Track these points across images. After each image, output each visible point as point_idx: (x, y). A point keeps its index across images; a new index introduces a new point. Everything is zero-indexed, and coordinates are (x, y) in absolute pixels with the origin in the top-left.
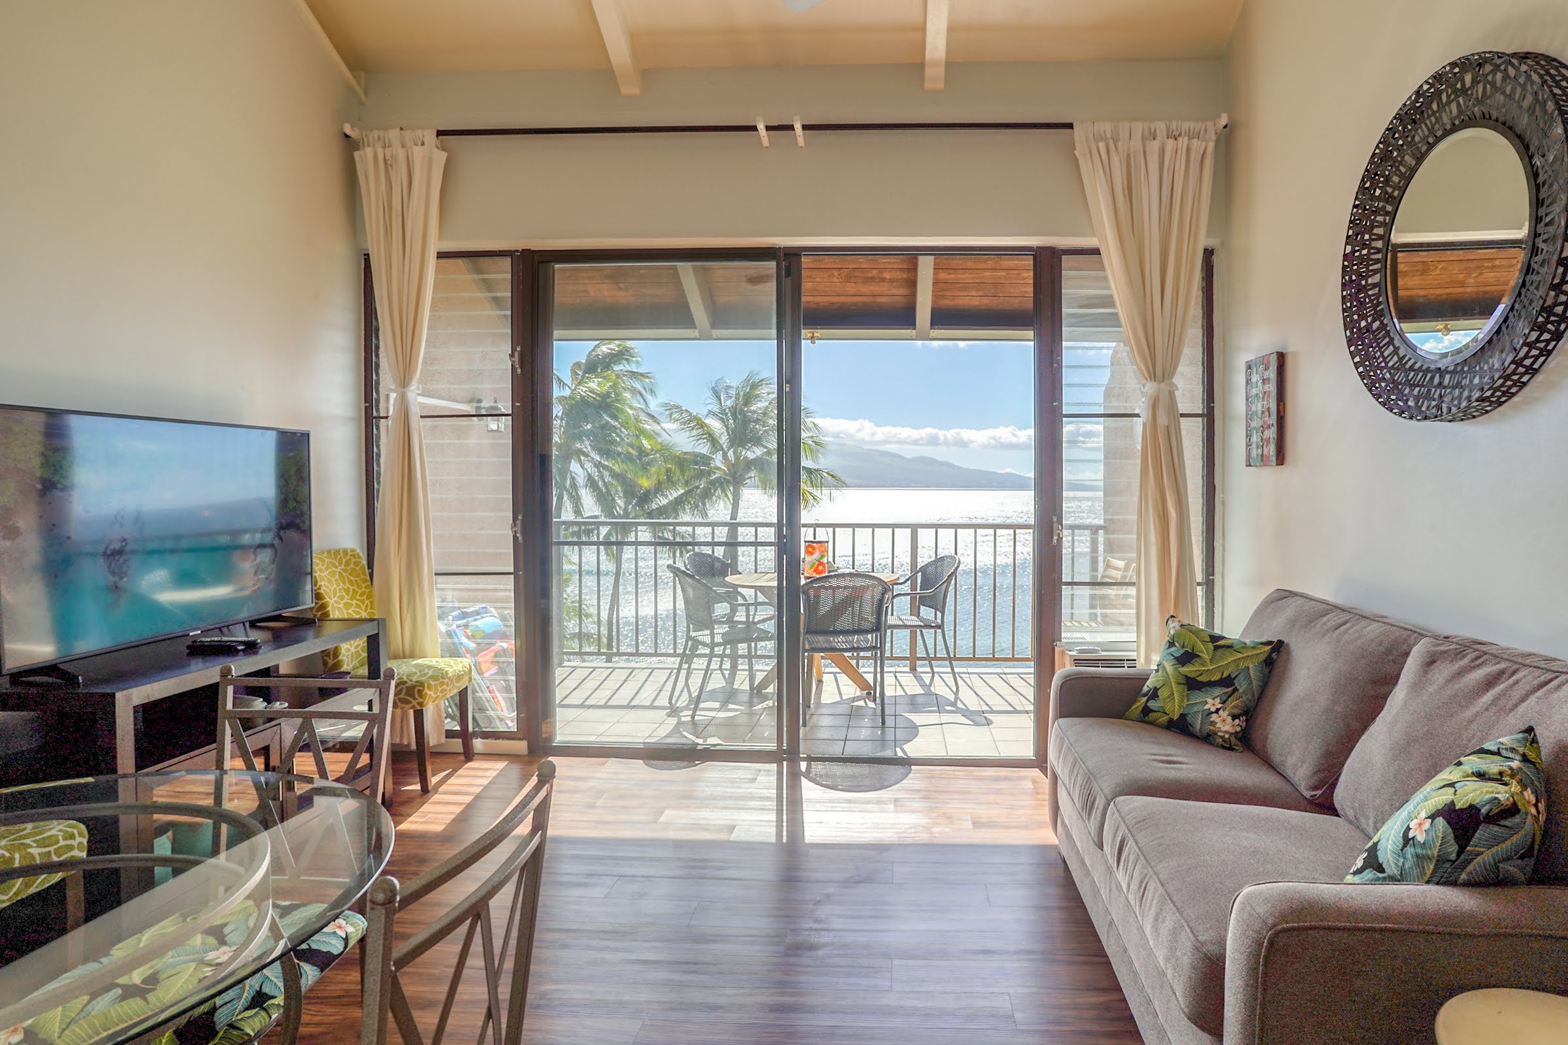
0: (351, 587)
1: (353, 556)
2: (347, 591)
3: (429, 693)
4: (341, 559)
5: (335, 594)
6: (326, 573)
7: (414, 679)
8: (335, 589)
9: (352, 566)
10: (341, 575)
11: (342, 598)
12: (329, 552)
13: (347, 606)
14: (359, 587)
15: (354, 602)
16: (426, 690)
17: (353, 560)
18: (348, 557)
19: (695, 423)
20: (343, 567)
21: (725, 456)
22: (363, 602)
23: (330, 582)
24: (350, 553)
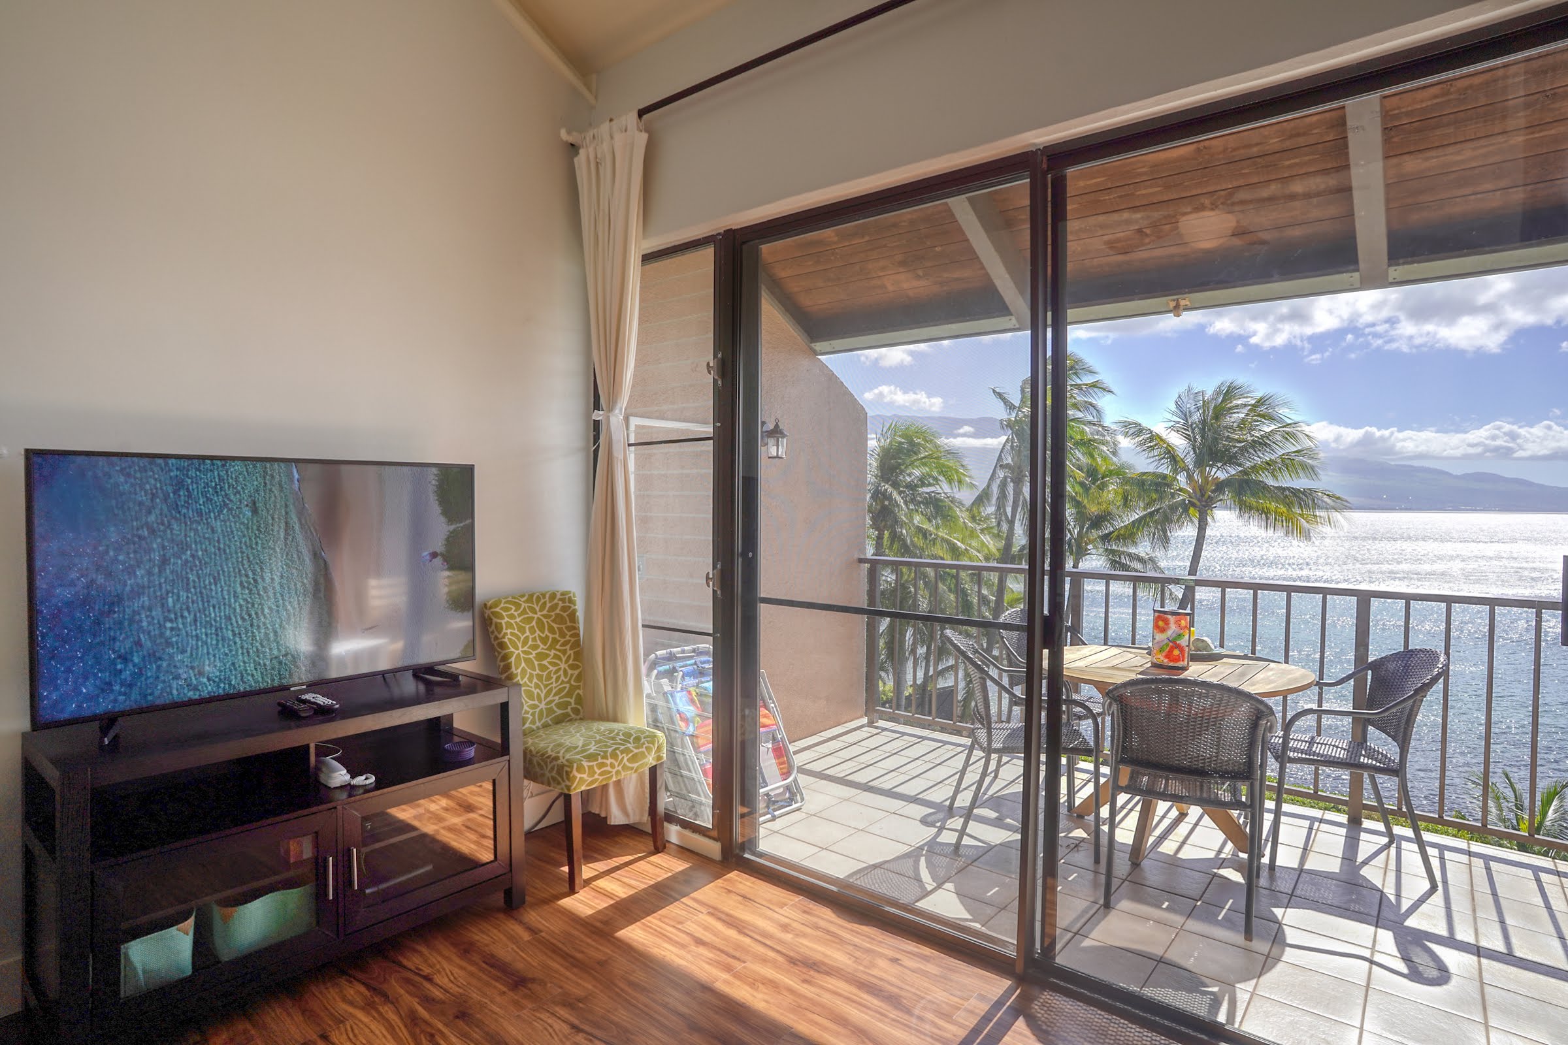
0: (551, 636)
1: (563, 600)
2: (544, 640)
3: (579, 776)
4: (545, 603)
5: (525, 643)
6: (518, 620)
7: (568, 757)
8: (527, 638)
9: (558, 611)
10: (540, 623)
11: (535, 647)
12: (531, 596)
13: (541, 656)
14: (563, 635)
15: (552, 652)
16: (575, 772)
17: (561, 604)
18: (556, 601)
19: (1152, 441)
20: (545, 612)
21: (1190, 477)
22: (564, 652)
23: (522, 630)
24: (559, 596)
